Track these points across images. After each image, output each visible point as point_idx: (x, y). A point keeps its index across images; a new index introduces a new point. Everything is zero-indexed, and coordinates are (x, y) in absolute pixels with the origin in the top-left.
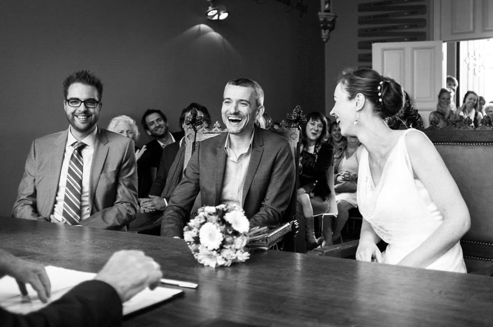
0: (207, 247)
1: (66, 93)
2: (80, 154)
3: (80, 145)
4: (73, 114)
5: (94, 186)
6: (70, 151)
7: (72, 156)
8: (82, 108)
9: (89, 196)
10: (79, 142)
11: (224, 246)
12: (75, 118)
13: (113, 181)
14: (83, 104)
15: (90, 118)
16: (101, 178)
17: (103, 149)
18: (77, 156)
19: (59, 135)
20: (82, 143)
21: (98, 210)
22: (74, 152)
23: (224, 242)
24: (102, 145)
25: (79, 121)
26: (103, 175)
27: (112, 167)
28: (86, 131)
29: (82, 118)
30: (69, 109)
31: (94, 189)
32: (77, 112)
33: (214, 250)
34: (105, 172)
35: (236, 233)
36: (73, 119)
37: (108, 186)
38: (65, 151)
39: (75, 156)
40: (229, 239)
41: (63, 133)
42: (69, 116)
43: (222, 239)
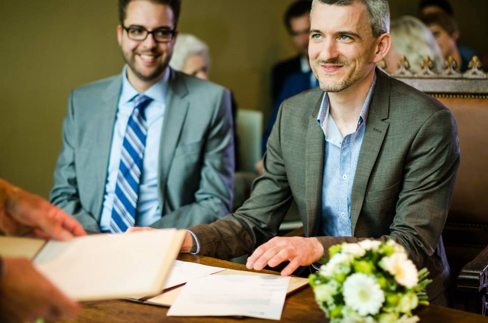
0: (357, 311)
1: (122, 16)
2: (142, 116)
3: (143, 100)
4: (134, 51)
5: (166, 167)
6: (127, 110)
7: (131, 118)
8: (149, 43)
9: (159, 185)
10: (141, 95)
11: (385, 309)
12: (137, 57)
13: (194, 158)
14: (150, 36)
15: (159, 59)
16: (177, 154)
17: (180, 105)
18: (138, 118)
19: (108, 83)
20: (145, 96)
21: (172, 209)
22: (133, 112)
23: (385, 304)
24: (177, 100)
25: (143, 62)
26: (179, 150)
27: (194, 136)
28: (152, 79)
29: (147, 58)
30: (127, 42)
31: (165, 172)
32: (140, 48)
33: (369, 315)
34: (183, 145)
35: (401, 289)
36: (133, 59)
37: (187, 168)
38: (117, 111)
39: (135, 119)
40: (392, 299)
41: (115, 80)
42: (127, 54)
43: (383, 300)
